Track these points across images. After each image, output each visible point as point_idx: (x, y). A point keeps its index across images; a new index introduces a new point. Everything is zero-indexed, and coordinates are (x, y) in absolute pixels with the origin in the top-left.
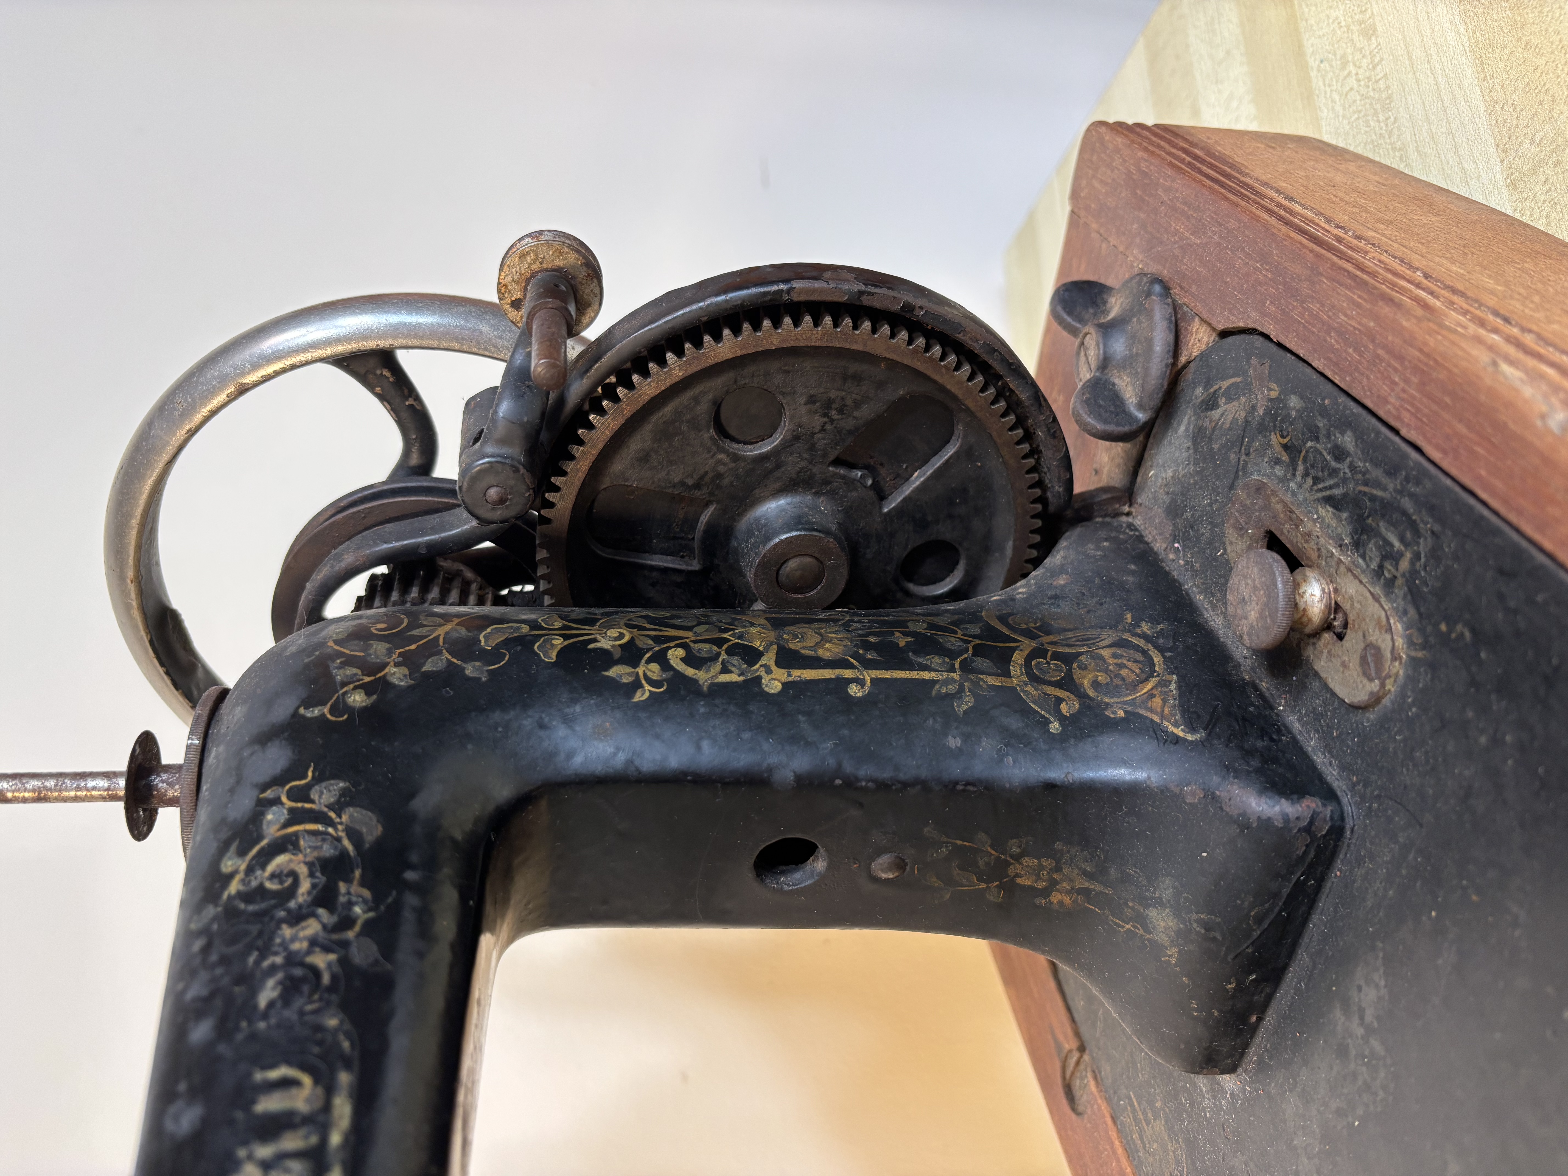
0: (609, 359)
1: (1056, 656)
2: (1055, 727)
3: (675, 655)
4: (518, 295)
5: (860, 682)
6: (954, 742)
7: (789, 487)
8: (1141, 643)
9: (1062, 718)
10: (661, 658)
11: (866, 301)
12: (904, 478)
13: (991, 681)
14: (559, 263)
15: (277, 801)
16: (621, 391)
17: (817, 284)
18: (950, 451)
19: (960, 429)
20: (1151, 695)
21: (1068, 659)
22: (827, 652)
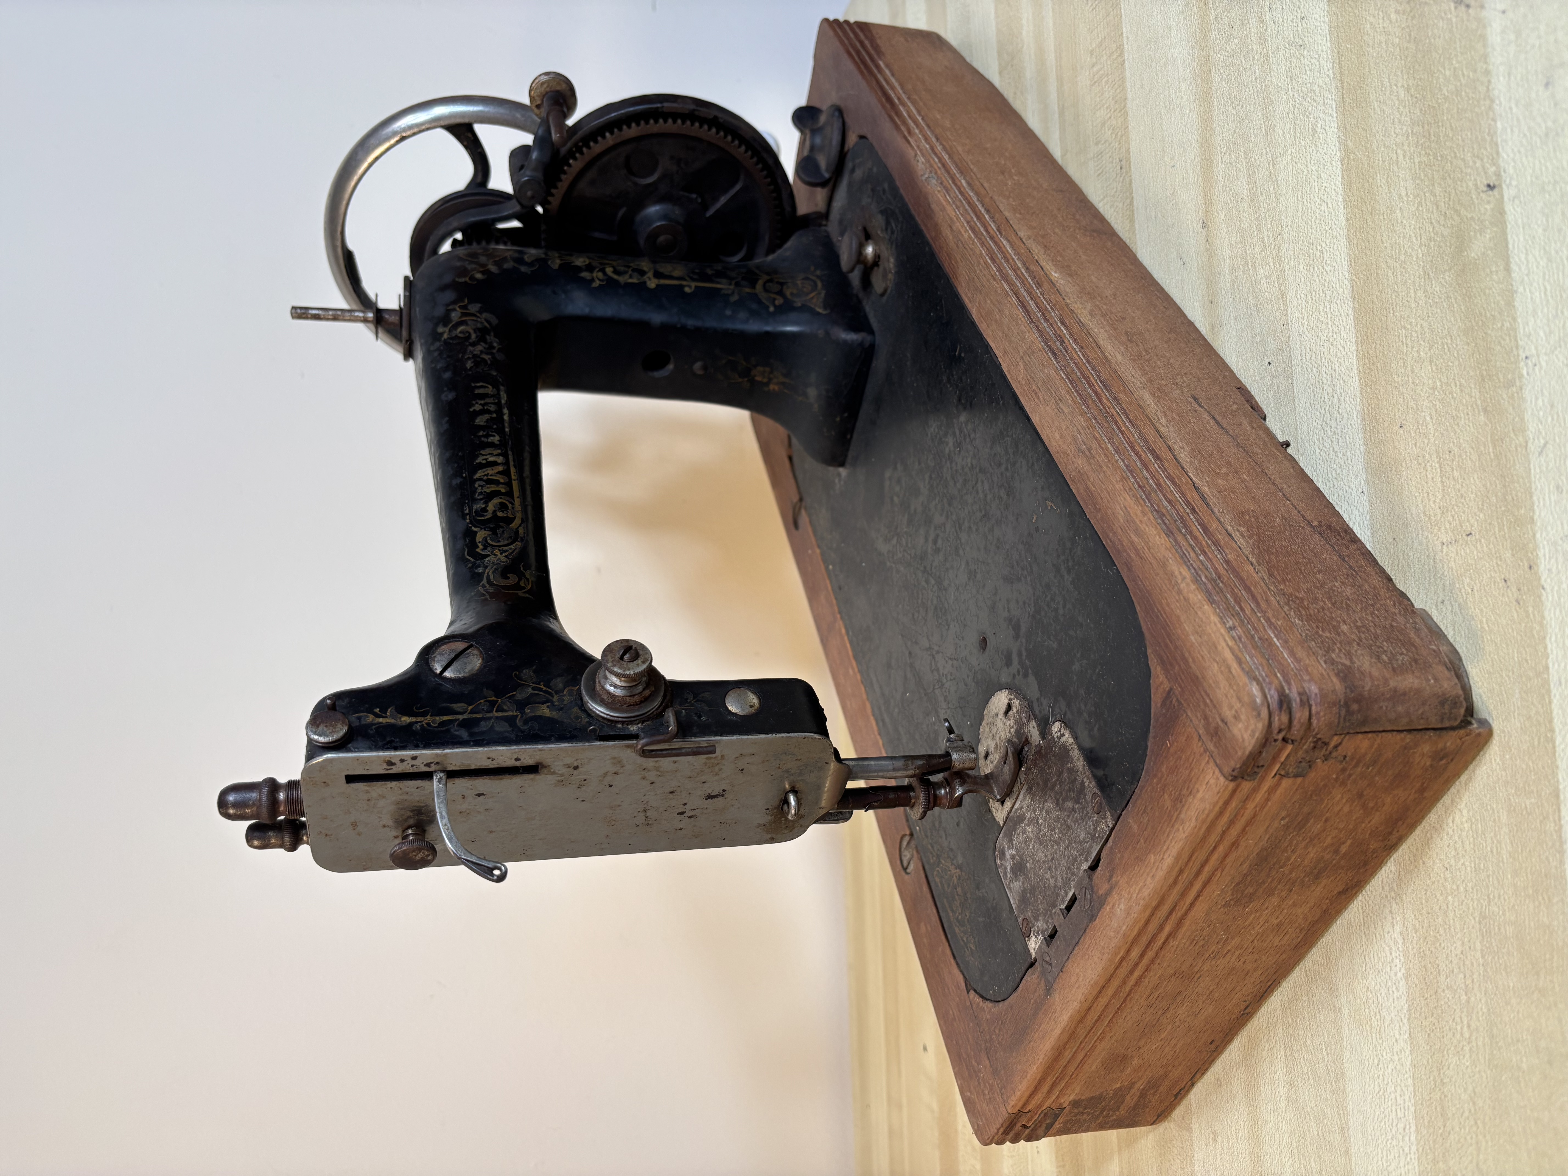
0: (580, 134)
1: (778, 283)
2: (772, 309)
3: (609, 270)
4: (539, 102)
5: (690, 287)
6: (728, 312)
7: (661, 200)
8: (813, 278)
9: (775, 306)
10: (603, 271)
11: (696, 113)
12: (716, 199)
13: (748, 290)
14: (558, 88)
15: (454, 310)
16: (585, 150)
17: (674, 105)
18: (737, 187)
19: (742, 177)
20: (813, 298)
21: (782, 284)
22: (676, 273)
